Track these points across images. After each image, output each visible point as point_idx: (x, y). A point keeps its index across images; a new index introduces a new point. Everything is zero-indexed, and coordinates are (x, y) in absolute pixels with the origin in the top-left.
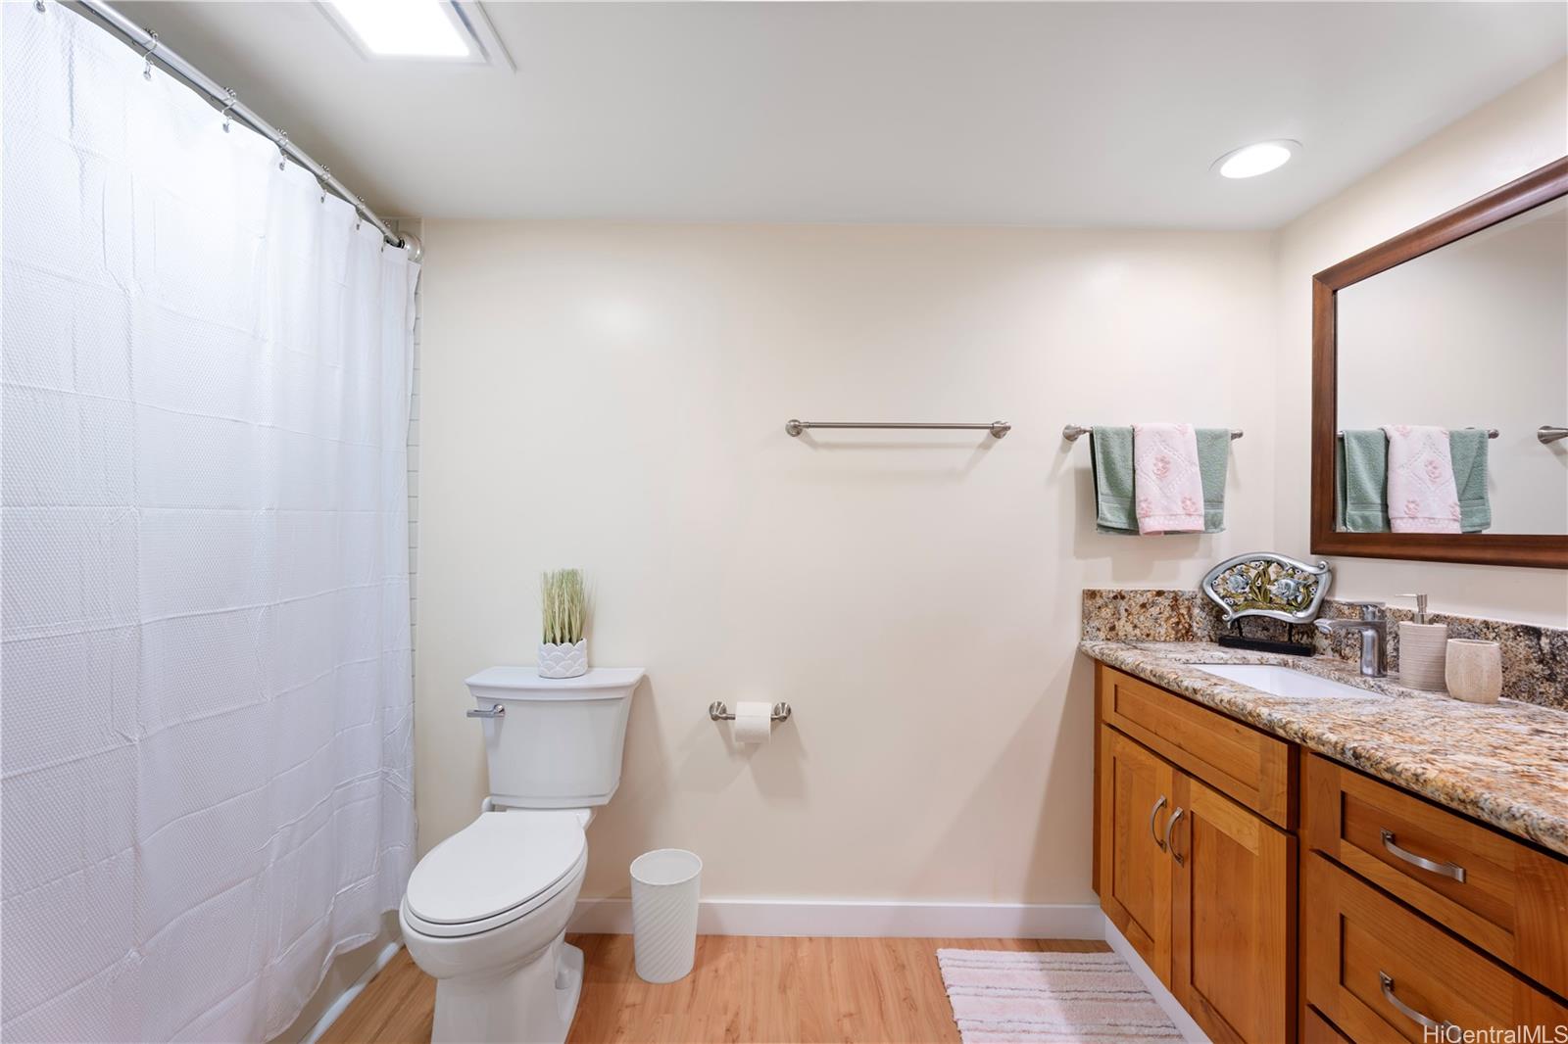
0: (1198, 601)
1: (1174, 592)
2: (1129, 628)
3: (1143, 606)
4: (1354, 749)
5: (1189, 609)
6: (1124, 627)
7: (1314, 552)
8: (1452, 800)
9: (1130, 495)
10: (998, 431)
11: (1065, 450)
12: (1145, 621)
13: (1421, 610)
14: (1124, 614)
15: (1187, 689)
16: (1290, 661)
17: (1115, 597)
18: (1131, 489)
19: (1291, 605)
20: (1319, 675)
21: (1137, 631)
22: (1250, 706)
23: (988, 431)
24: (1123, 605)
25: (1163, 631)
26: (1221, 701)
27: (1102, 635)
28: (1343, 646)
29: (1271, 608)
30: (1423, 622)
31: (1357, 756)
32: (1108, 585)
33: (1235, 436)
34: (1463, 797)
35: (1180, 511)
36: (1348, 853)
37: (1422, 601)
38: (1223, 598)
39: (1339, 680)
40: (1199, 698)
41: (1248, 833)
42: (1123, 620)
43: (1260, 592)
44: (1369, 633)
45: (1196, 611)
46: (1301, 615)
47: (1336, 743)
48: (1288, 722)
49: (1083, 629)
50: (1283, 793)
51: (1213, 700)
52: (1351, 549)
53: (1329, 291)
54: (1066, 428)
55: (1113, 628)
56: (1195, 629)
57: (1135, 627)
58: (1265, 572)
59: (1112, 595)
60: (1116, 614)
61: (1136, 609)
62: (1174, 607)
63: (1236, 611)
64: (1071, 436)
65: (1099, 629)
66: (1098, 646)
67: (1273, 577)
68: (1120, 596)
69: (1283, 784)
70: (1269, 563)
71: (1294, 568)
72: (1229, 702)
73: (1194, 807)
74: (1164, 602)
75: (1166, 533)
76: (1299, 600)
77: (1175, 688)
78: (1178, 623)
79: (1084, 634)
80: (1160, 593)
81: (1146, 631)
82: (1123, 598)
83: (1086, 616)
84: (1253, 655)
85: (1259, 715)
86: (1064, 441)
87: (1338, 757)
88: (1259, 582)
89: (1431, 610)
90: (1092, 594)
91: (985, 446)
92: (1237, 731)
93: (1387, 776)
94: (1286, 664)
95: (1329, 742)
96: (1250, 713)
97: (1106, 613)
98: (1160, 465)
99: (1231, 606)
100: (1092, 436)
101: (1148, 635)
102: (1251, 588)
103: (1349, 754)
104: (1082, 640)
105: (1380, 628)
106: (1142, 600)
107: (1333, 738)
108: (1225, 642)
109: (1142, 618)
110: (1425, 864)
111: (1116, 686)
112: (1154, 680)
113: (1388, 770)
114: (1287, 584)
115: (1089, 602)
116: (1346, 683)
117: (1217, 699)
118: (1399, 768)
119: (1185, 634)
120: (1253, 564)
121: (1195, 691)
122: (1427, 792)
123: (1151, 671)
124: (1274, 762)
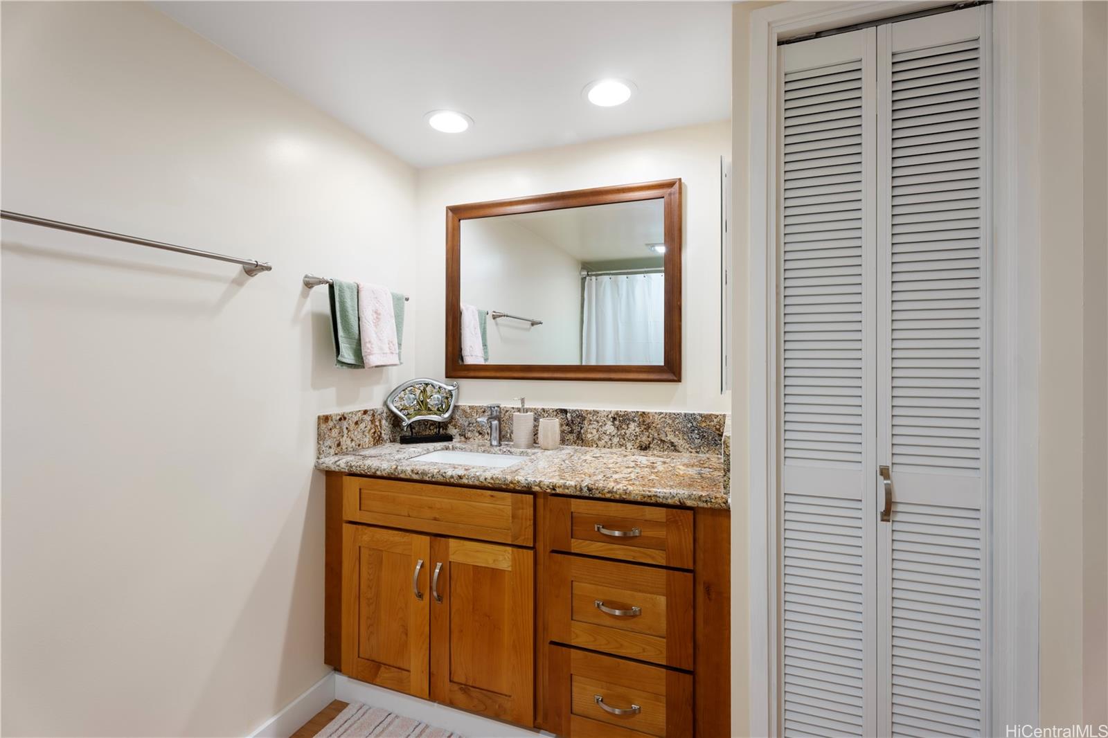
0: (385, 415)
1: (373, 410)
2: (349, 442)
3: (356, 423)
4: (587, 486)
5: (380, 421)
6: (346, 442)
7: (447, 377)
8: (644, 497)
9: (357, 337)
10: (252, 269)
11: (305, 295)
12: (357, 435)
13: (523, 406)
14: (345, 431)
15: (452, 477)
16: (450, 446)
17: (340, 419)
18: (357, 332)
19: (440, 411)
20: (471, 451)
21: (353, 444)
22: (509, 478)
23: (240, 266)
24: (345, 424)
25: (367, 440)
26: (486, 479)
27: (332, 451)
28: (466, 432)
29: (430, 414)
30: (524, 412)
31: (590, 490)
32: (334, 410)
33: (407, 299)
34: (649, 494)
35: (387, 350)
36: (577, 546)
37: (523, 401)
38: (400, 411)
39: (484, 452)
40: (465, 481)
41: (503, 559)
42: (346, 435)
43: (423, 405)
44: (495, 423)
45: (384, 422)
46: (447, 415)
47: (576, 486)
48: (540, 482)
49: (319, 449)
50: (530, 525)
51: (478, 480)
52: (472, 374)
53: (456, 220)
54: (306, 277)
55: (339, 445)
56: (383, 435)
57: (352, 440)
58: (425, 389)
59: (338, 418)
60: (341, 433)
61: (352, 426)
62: (373, 421)
63: (409, 419)
64: (309, 284)
65: (330, 447)
66: (330, 461)
67: (429, 394)
68: (343, 418)
69: (530, 520)
70: (427, 384)
71: (440, 388)
72: (492, 478)
73: (452, 558)
74: (368, 418)
75: (377, 367)
76: (444, 407)
77: (440, 479)
78: (374, 433)
79: (320, 452)
80: (365, 412)
81: (358, 442)
82: (345, 419)
83: (320, 437)
84: (430, 446)
85: (518, 482)
86: (303, 288)
87: (578, 493)
88: (421, 397)
89: (526, 406)
90: (326, 419)
91: (238, 283)
92: (492, 496)
93: (608, 496)
94: (447, 448)
95: (572, 486)
96: (511, 482)
97: (335, 433)
98: (375, 316)
99: (406, 416)
100: (331, 287)
101: (359, 445)
102: (417, 401)
103: (585, 489)
104: (318, 458)
105: (499, 418)
106: (356, 419)
107: (573, 483)
108: (405, 440)
109: (356, 433)
110: (617, 533)
111: (360, 489)
112: (415, 477)
113: (609, 492)
114: (438, 398)
115: (323, 426)
116: (488, 453)
117: (482, 479)
118: (615, 490)
119: (378, 440)
120: (417, 386)
121: (460, 477)
122: (631, 498)
123: (412, 471)
124: (523, 509)
